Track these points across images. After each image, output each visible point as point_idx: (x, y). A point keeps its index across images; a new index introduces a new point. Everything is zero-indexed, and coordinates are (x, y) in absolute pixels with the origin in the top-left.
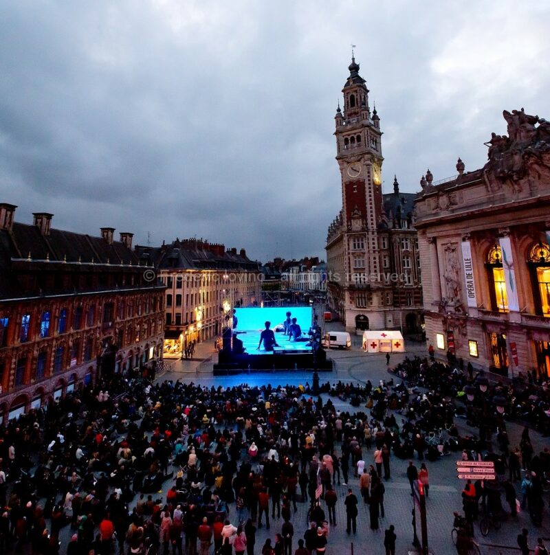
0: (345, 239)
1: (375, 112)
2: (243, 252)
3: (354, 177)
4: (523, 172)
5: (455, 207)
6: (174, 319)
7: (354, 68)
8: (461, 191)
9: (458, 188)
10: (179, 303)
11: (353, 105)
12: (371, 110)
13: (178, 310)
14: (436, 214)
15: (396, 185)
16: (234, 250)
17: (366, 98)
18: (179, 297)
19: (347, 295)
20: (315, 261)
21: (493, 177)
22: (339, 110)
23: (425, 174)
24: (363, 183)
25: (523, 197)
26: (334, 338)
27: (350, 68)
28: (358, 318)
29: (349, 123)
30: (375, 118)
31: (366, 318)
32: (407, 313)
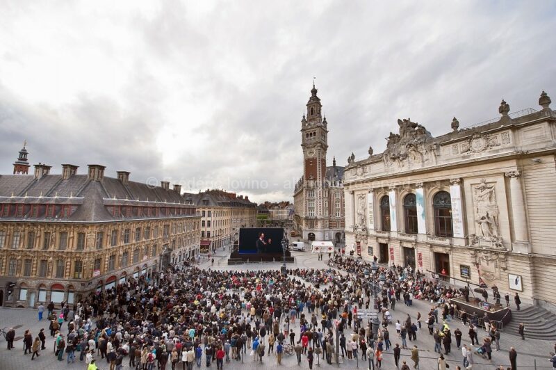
0: (304, 191)
1: (325, 119)
2: (247, 197)
3: (311, 156)
4: (406, 156)
5: (366, 174)
6: (206, 234)
7: (314, 91)
8: (371, 165)
9: (369, 164)
10: (209, 225)
11: (312, 114)
12: (323, 118)
13: (209, 229)
14: (355, 178)
15: (334, 161)
16: (242, 196)
17: (320, 110)
18: (209, 222)
19: (304, 222)
20: (287, 203)
21: (388, 158)
22: (304, 117)
23: (351, 155)
24: (316, 160)
25: (405, 169)
26: (296, 245)
27: (312, 91)
28: (309, 234)
29: (309, 124)
30: (325, 122)
31: (314, 235)
32: (336, 232)
